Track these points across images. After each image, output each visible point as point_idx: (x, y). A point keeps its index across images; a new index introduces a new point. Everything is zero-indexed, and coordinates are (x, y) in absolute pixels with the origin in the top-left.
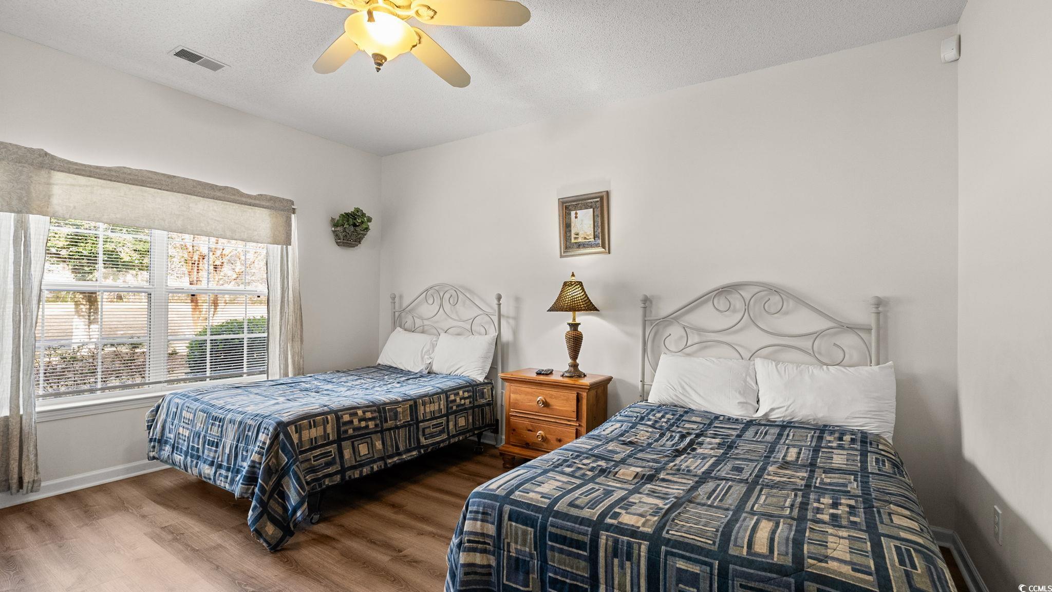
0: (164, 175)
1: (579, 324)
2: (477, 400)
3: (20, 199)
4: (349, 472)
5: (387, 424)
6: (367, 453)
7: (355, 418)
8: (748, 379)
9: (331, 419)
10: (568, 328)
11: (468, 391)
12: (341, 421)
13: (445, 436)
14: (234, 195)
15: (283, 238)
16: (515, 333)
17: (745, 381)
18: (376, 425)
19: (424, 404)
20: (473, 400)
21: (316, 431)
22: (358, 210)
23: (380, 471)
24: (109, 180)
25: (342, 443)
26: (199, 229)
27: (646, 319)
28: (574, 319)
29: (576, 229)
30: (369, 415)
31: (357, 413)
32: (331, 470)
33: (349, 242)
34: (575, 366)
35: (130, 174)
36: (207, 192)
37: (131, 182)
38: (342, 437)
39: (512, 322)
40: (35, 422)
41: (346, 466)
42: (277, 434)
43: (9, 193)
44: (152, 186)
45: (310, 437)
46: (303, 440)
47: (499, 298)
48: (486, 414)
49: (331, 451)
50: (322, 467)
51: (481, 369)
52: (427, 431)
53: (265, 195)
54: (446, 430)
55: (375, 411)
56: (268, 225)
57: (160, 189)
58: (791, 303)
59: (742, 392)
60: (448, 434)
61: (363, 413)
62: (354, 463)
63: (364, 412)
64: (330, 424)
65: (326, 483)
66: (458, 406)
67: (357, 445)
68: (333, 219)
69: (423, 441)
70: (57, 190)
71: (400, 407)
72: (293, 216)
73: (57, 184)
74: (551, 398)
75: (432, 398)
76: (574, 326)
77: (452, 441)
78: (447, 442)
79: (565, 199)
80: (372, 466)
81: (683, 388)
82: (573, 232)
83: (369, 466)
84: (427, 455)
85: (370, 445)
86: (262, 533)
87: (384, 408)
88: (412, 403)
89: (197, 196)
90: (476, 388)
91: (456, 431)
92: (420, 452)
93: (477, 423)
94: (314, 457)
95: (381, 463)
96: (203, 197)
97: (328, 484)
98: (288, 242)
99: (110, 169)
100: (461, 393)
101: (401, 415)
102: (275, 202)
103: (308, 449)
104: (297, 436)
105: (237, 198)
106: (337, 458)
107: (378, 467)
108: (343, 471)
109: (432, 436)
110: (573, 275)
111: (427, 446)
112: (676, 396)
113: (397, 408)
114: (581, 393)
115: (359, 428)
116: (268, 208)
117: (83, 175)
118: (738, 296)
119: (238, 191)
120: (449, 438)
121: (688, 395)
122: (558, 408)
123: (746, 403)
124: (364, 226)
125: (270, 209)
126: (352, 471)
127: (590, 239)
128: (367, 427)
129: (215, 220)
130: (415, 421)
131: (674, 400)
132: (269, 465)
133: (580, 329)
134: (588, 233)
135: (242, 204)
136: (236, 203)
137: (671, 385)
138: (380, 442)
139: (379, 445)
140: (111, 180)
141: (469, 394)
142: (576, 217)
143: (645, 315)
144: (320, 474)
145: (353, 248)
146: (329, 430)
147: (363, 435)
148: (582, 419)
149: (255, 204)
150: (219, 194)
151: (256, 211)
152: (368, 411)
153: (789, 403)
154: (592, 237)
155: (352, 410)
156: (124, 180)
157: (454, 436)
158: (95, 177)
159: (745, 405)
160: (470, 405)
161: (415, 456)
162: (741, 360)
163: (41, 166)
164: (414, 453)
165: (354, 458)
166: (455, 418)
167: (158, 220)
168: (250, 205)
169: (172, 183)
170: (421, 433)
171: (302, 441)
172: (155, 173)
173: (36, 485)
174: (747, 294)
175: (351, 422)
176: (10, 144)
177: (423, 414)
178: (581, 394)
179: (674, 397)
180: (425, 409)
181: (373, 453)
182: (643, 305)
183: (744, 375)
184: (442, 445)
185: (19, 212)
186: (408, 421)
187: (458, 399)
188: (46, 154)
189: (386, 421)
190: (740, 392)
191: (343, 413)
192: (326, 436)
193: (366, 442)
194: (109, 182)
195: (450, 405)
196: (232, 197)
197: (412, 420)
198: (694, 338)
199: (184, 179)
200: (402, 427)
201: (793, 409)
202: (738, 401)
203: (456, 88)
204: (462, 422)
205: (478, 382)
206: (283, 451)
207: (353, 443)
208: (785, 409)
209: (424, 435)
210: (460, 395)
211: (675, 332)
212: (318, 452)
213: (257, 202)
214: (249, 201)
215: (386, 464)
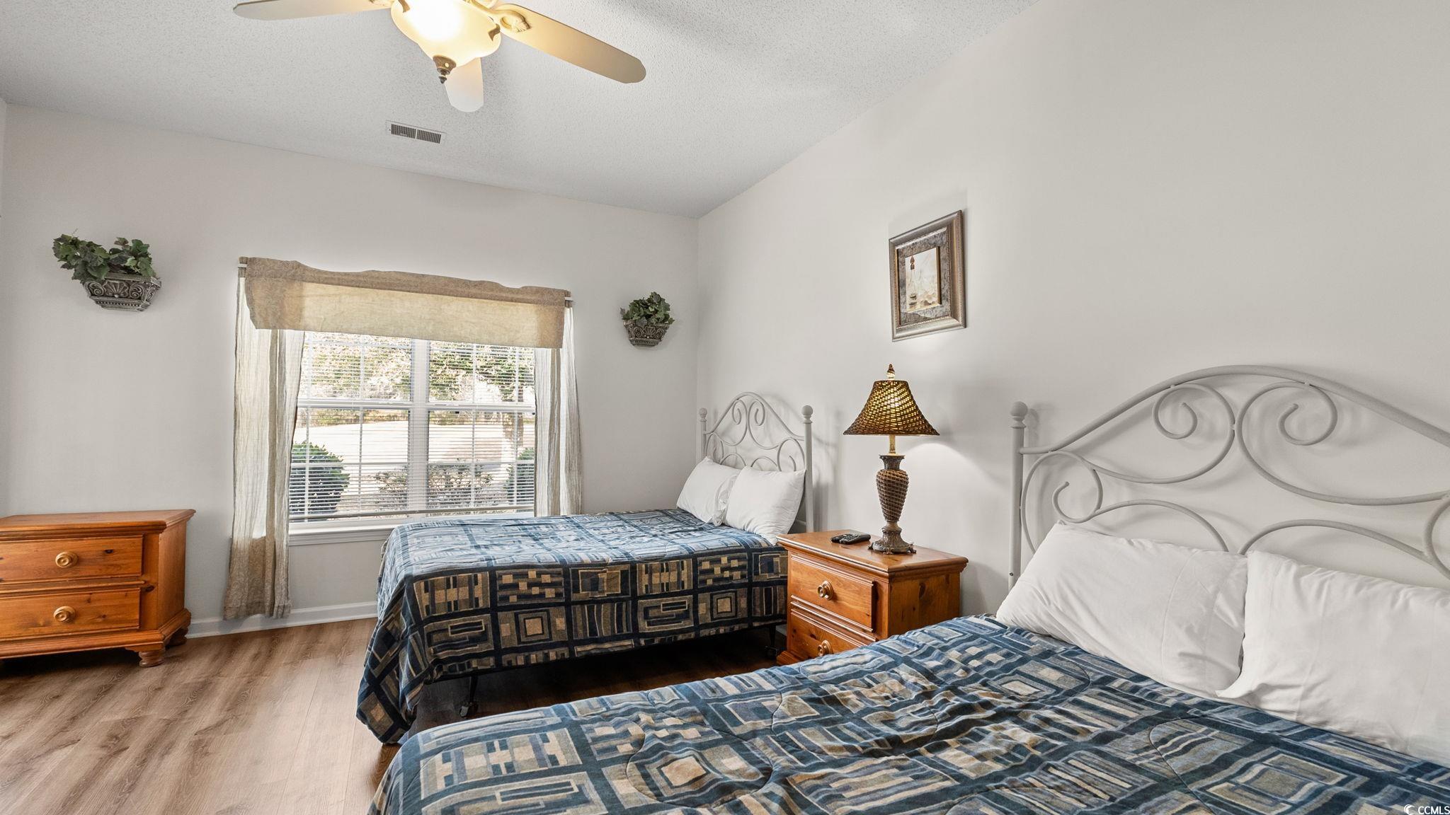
0: (413, 275)
1: (902, 457)
2: (757, 574)
3: (274, 314)
4: (508, 656)
5: (577, 595)
6: (540, 632)
7: (523, 581)
8: (1220, 600)
9: (482, 579)
10: (882, 466)
11: (739, 559)
12: (498, 583)
13: (688, 624)
14: (492, 290)
15: (552, 340)
16: (836, 469)
17: (1210, 603)
18: (558, 595)
19: (649, 571)
20: (750, 573)
21: (458, 592)
22: (655, 295)
23: (560, 662)
24: (356, 286)
25: (499, 613)
26: (452, 333)
27: (1022, 450)
28: (892, 449)
29: (913, 287)
30: (546, 579)
31: (528, 575)
32: (478, 648)
33: (645, 339)
34: (893, 533)
35: (378, 278)
36: (460, 289)
37: (378, 287)
38: (499, 605)
39: (831, 450)
40: (287, 545)
41: (503, 647)
42: (401, 592)
43: (266, 309)
44: (400, 288)
45: (446, 599)
46: (436, 602)
47: (808, 412)
48: (775, 597)
49: (480, 623)
50: (465, 643)
51: (774, 525)
52: (652, 613)
53: (530, 287)
54: (691, 614)
55: (559, 574)
56: (534, 325)
57: (409, 291)
58: (1367, 417)
59: (1196, 631)
60: (696, 620)
61: (537, 574)
62: (515, 644)
63: (539, 575)
64: (480, 585)
65: (474, 666)
66: (715, 580)
67: (522, 619)
68: (622, 310)
69: (644, 626)
70: (308, 302)
71: (605, 572)
72: (567, 310)
73: (308, 296)
74: (838, 585)
75: (667, 564)
76: (892, 462)
77: (704, 633)
78: (693, 635)
79: (897, 238)
80: (546, 651)
81: (1065, 599)
82: (909, 294)
83: (542, 652)
84: (650, 648)
85: (545, 623)
86: (367, 715)
87: (575, 572)
88: (627, 567)
89: (449, 295)
90: (756, 556)
91: (712, 619)
92: (637, 642)
93: (758, 610)
94: (452, 627)
95: (565, 651)
96: (457, 296)
97: (477, 667)
98: (557, 344)
99: (358, 275)
100: (724, 560)
101: (605, 584)
102: (543, 294)
103: (445, 615)
104: (428, 596)
105: (495, 293)
106: (490, 633)
107: (557, 655)
108: (498, 652)
109: (661, 621)
110: (891, 370)
111: (652, 636)
112: (1049, 616)
113: (599, 573)
114: (880, 583)
115: (530, 596)
116: (534, 303)
117: (332, 284)
118: (1215, 400)
119: (497, 285)
120: (698, 627)
121: (1073, 617)
122: (847, 604)
123: (1203, 658)
124: (660, 315)
125: (537, 304)
126: (514, 655)
127: (933, 303)
128: (542, 595)
129: (471, 322)
130: (630, 596)
131: (1040, 619)
132: (386, 629)
133: (903, 466)
134: (930, 294)
135: (502, 300)
136: (494, 300)
137: (1042, 589)
138: (563, 620)
139: (560, 623)
140: (358, 287)
141: (742, 563)
142: (912, 268)
143: (1020, 443)
144: (460, 652)
145: (653, 348)
146: (478, 592)
147: (533, 606)
148: (881, 631)
149: (518, 298)
150: (473, 291)
151: (520, 307)
152: (547, 573)
153: (1313, 679)
154: (936, 299)
155: (520, 570)
156: (372, 285)
157: (707, 626)
158: (342, 285)
159: (1200, 662)
160: (743, 581)
161: (630, 647)
162: (1222, 552)
163: (293, 279)
164: (627, 643)
165: (516, 637)
166: (712, 597)
167: (406, 327)
168: (512, 301)
169: (422, 283)
170: (640, 615)
171: (435, 604)
172: (404, 273)
173: (286, 611)
174: (1237, 396)
175: (516, 586)
176: (268, 259)
177: (646, 586)
178: (880, 585)
179: (1044, 618)
180: (650, 579)
181: (550, 633)
182: (1015, 423)
183: (1211, 589)
184: (680, 637)
185: (274, 328)
186: (617, 595)
187: (717, 570)
188: (299, 265)
189: (576, 590)
190: (1189, 631)
191: (505, 571)
192: (473, 600)
193: (539, 617)
194: (357, 289)
195: (701, 577)
196: (490, 293)
197: (623, 593)
198: (1116, 493)
199: (435, 277)
200: (604, 601)
201: (1323, 699)
202: (1179, 650)
203: (628, 84)
204: (725, 605)
205: (764, 545)
206: (404, 615)
207: (516, 615)
208: (1298, 692)
209: (646, 617)
210: (723, 562)
211: (1079, 481)
212: (459, 621)
213: (520, 296)
214: (510, 296)
215: (571, 652)
